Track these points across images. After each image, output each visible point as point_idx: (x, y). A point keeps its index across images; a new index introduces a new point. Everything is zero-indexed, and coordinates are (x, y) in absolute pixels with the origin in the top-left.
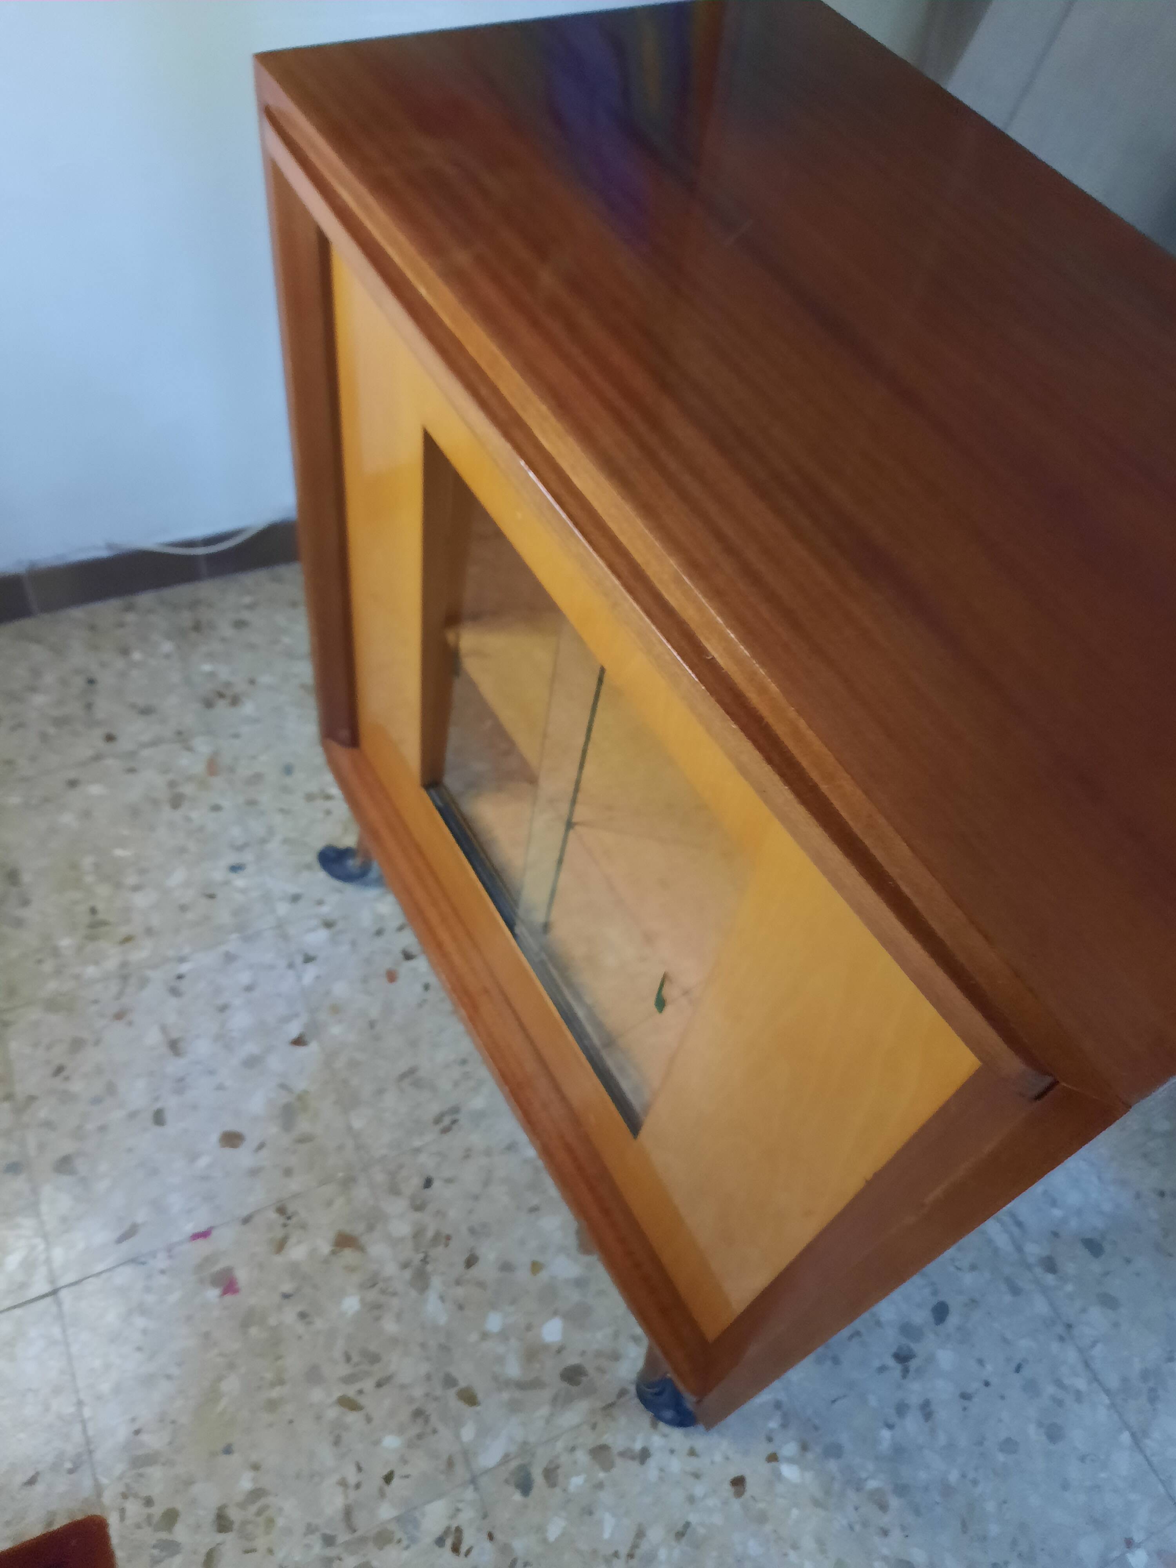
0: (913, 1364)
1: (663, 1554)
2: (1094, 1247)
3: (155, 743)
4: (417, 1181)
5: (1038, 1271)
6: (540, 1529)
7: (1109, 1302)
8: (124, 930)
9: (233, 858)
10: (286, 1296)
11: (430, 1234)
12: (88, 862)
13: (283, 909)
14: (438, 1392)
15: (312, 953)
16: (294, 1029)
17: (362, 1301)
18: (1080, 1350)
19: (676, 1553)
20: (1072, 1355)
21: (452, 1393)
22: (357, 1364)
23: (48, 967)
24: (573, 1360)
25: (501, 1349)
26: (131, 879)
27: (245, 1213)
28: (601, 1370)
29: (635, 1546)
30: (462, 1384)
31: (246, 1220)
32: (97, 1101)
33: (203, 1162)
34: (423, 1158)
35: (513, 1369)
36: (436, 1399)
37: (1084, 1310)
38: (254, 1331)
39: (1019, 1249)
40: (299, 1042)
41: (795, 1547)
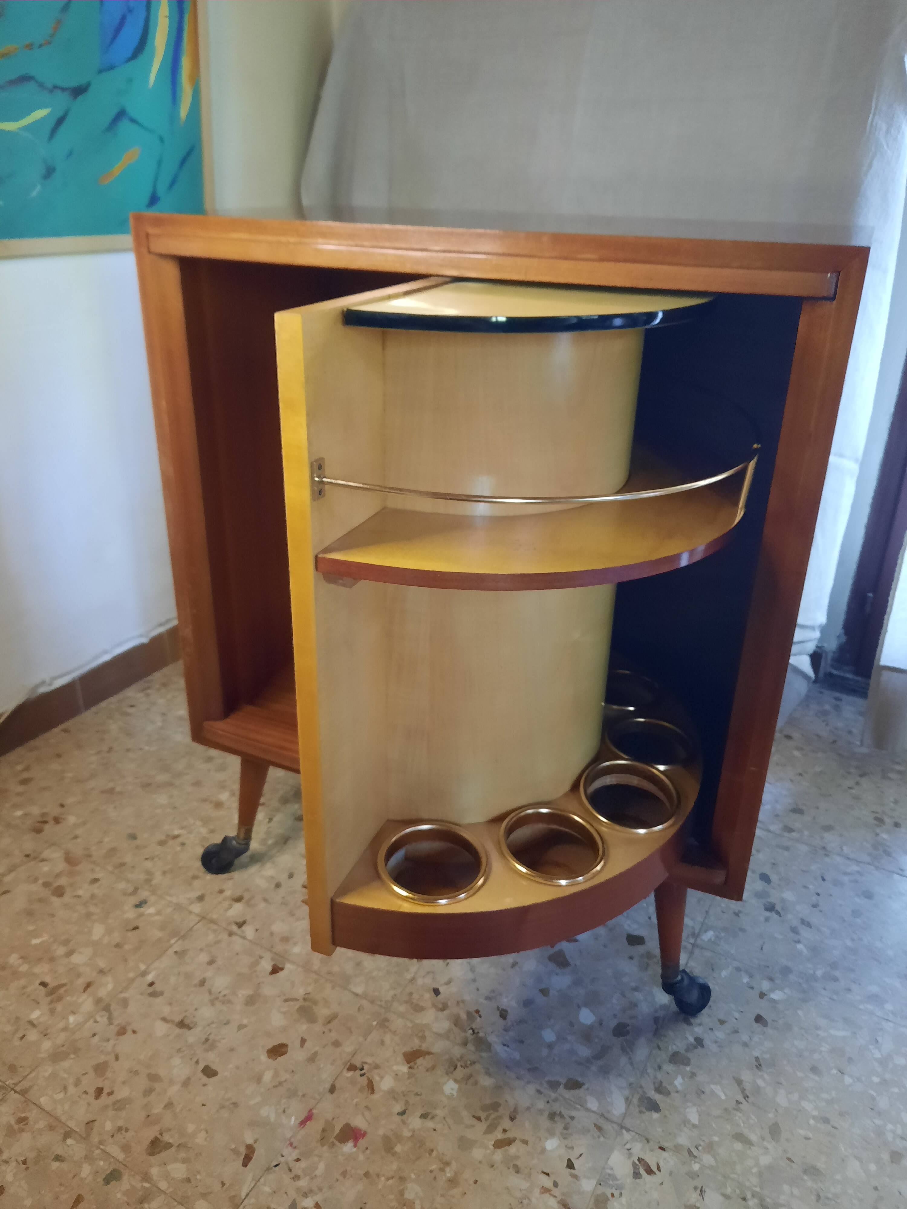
0: (778, 908)
1: (760, 1083)
2: (797, 811)
3: (12, 869)
4: (428, 996)
5: (786, 834)
6: (686, 1122)
7: (828, 828)
8: (80, 982)
9: (134, 900)
10: (402, 1113)
11: (464, 1016)
12: (13, 959)
13: (196, 908)
14: (553, 1095)
15: (240, 920)
16: (267, 965)
17: (456, 1081)
18: (839, 855)
19: (766, 1077)
20: (839, 859)
21: (561, 1090)
22: (486, 1120)
23: (33, 1035)
24: (613, 1023)
25: (567, 1046)
26: (61, 951)
27: (328, 1086)
28: (632, 1017)
29: (743, 1091)
30: (563, 1081)
31: (332, 1090)
32: (148, 1092)
33: (268, 1077)
34: (420, 981)
35: (584, 1052)
36: (556, 1100)
37: (822, 838)
38: (398, 1148)
39: (769, 831)
40: (275, 970)
41: (817, 1028)
